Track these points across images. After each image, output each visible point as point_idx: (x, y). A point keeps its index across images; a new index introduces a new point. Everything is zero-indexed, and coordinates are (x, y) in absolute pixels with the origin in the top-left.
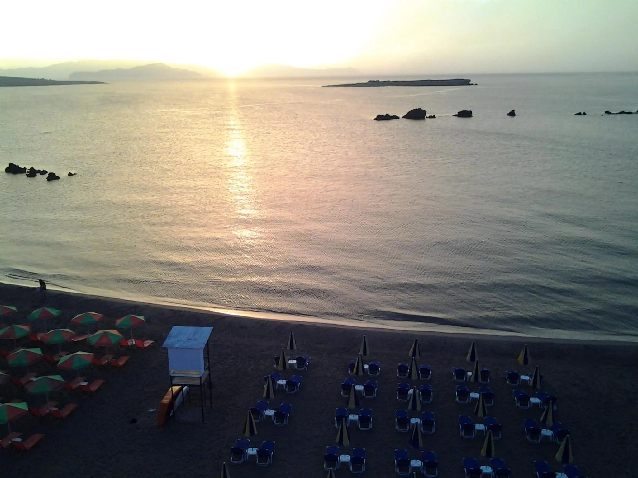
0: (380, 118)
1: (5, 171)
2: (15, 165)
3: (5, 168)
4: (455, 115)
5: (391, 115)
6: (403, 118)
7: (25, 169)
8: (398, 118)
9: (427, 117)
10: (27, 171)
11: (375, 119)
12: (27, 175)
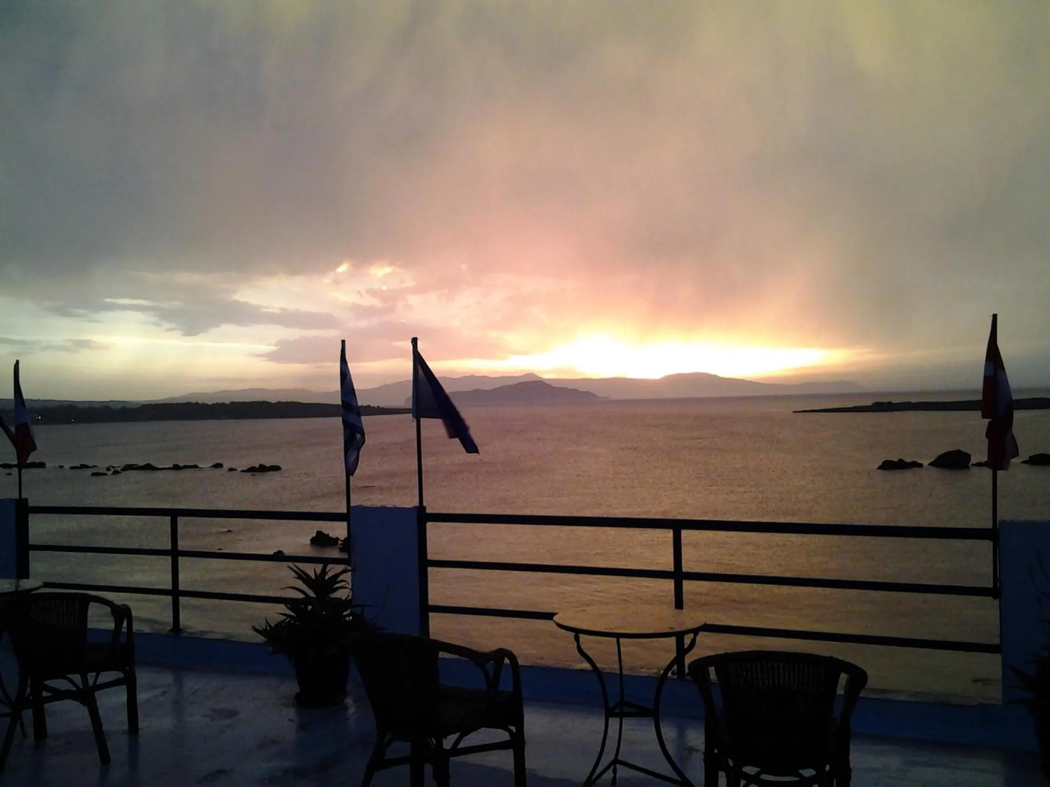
0: (887, 466)
1: (309, 542)
2: (324, 534)
3: (311, 538)
4: (1024, 462)
5: (908, 460)
6: (930, 467)
7: (337, 539)
8: (921, 465)
9: (973, 465)
10: (340, 542)
11: (880, 468)
12: (340, 548)
